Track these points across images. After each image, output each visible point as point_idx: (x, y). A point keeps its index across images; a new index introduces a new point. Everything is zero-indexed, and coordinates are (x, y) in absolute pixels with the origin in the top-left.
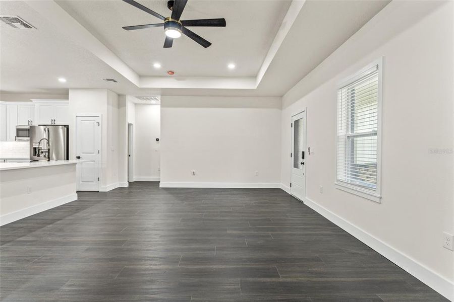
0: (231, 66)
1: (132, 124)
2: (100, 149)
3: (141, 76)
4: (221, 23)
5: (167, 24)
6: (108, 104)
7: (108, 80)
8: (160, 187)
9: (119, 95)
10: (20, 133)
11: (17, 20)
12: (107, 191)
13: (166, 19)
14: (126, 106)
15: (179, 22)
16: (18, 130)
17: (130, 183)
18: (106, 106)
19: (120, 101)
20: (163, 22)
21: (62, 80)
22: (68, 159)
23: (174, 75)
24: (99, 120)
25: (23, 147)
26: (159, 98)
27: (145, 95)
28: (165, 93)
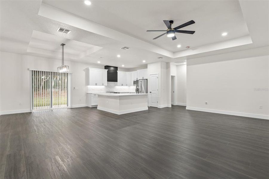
0: (225, 34)
1: (175, 76)
2: (158, 89)
3: (174, 53)
4: (192, 22)
5: (168, 32)
6: (161, 68)
7: (159, 58)
8: (186, 109)
9: (167, 63)
10: (135, 83)
11: (125, 48)
12: (161, 108)
13: (166, 31)
14: (170, 68)
15: (172, 29)
16: (134, 82)
17: (172, 105)
18: (160, 69)
19: (167, 66)
20: (166, 32)
21: (144, 61)
22: (147, 93)
23: (190, 48)
24: (157, 76)
25: (133, 88)
26: (186, 61)
27: (179, 61)
28: (188, 58)
